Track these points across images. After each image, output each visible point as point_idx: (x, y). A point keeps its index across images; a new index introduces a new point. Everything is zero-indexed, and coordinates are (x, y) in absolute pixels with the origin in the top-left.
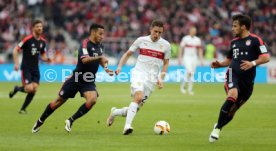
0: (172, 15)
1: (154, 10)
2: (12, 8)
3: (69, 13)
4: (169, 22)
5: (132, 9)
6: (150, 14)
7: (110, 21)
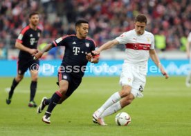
0: (183, 10)
1: (165, 5)
2: (25, 5)
3: (81, 9)
4: (180, 17)
5: (144, 4)
6: (161, 9)
7: (122, 17)
